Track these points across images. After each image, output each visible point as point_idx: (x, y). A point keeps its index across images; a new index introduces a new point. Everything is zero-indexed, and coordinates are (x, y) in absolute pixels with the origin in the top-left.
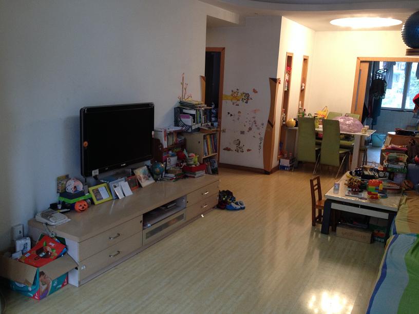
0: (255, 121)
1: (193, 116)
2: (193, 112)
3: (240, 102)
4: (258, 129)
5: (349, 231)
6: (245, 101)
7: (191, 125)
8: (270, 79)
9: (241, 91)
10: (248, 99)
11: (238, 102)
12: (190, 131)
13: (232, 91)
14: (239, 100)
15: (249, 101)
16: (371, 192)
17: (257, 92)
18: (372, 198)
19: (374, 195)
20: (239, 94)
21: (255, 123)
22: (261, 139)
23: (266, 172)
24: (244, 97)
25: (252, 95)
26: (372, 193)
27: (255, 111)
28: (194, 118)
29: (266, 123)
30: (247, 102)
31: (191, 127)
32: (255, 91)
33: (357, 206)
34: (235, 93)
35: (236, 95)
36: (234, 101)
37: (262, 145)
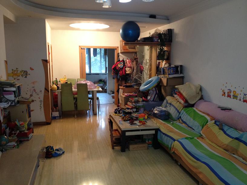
0: (34, 90)
1: (14, 92)
2: (13, 89)
3: (20, 77)
4: (38, 94)
5: (136, 146)
6: (24, 76)
7: (14, 99)
8: (42, 60)
9: (20, 69)
10: (26, 74)
11: (19, 78)
12: (13, 104)
13: (12, 70)
14: (19, 76)
15: (27, 76)
16: (141, 121)
17: (33, 69)
18: (143, 124)
19: (143, 122)
20: (19, 72)
21: (35, 91)
22: (41, 101)
23: (48, 123)
24: (23, 74)
25: (29, 71)
26: (143, 121)
27: (34, 83)
28: (15, 94)
29: (43, 90)
30: (26, 77)
31: (14, 101)
32: (32, 69)
33: (138, 130)
34: (15, 71)
35: (16, 73)
36: (15, 77)
37: (42, 105)
